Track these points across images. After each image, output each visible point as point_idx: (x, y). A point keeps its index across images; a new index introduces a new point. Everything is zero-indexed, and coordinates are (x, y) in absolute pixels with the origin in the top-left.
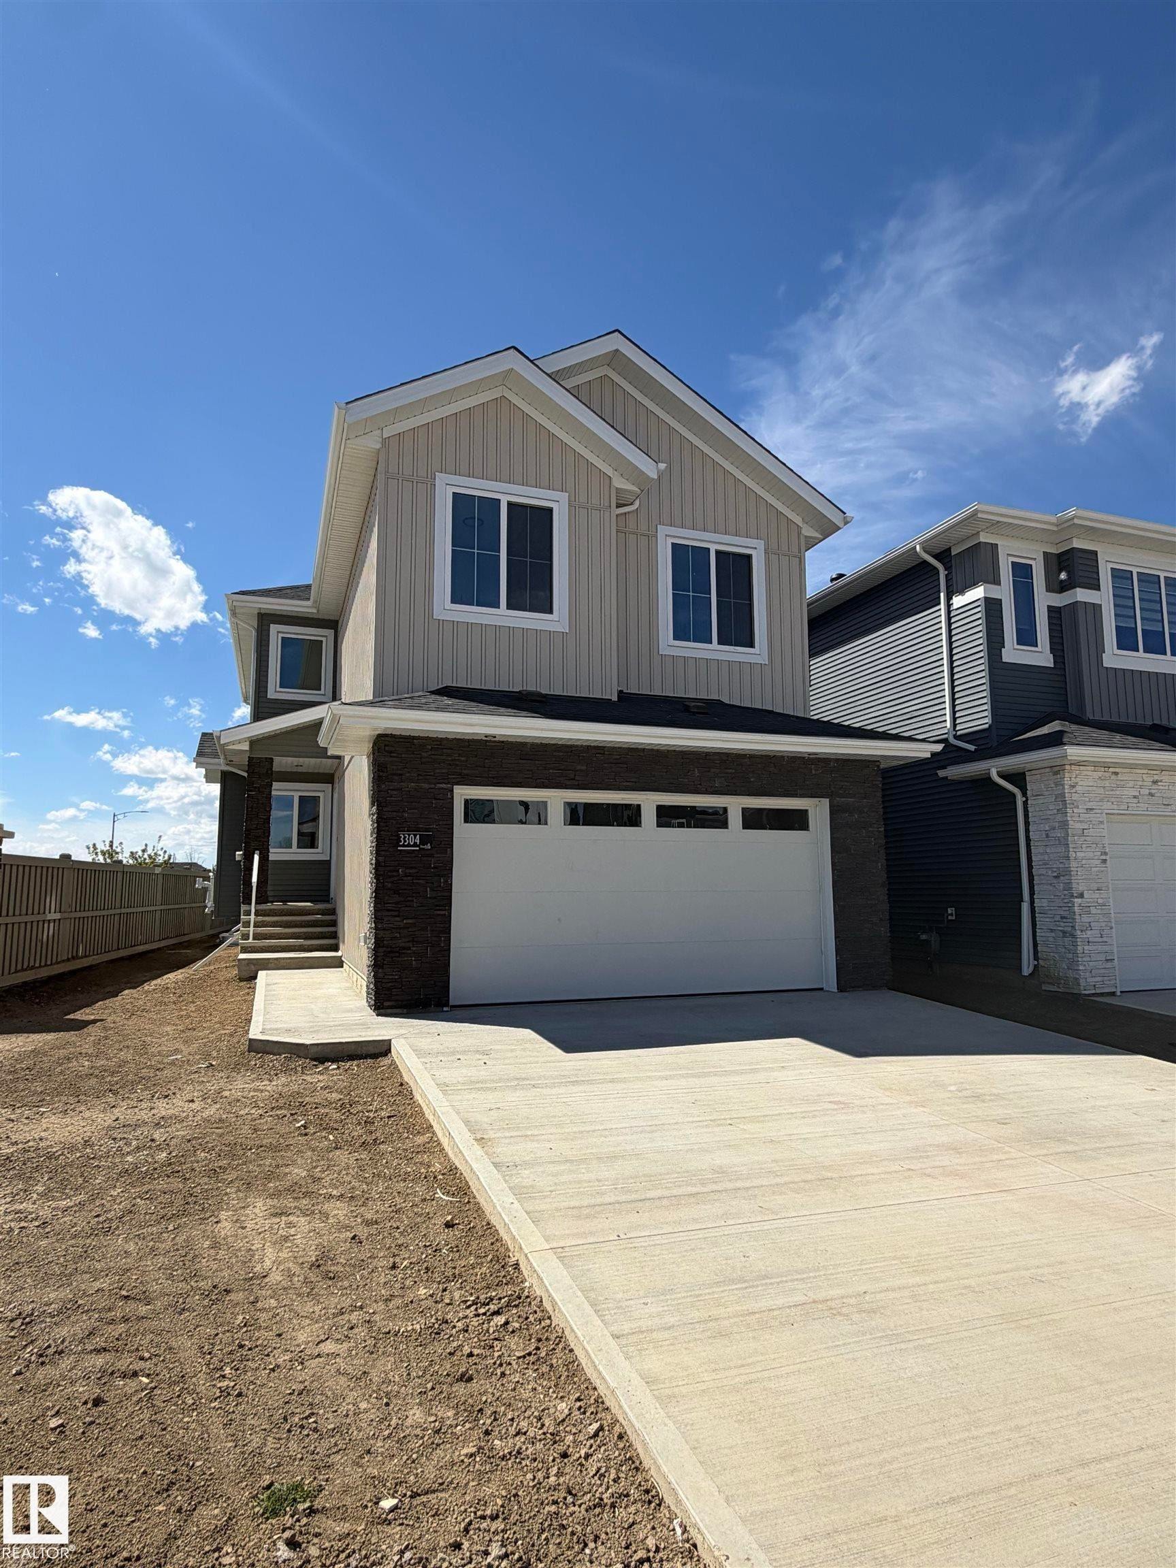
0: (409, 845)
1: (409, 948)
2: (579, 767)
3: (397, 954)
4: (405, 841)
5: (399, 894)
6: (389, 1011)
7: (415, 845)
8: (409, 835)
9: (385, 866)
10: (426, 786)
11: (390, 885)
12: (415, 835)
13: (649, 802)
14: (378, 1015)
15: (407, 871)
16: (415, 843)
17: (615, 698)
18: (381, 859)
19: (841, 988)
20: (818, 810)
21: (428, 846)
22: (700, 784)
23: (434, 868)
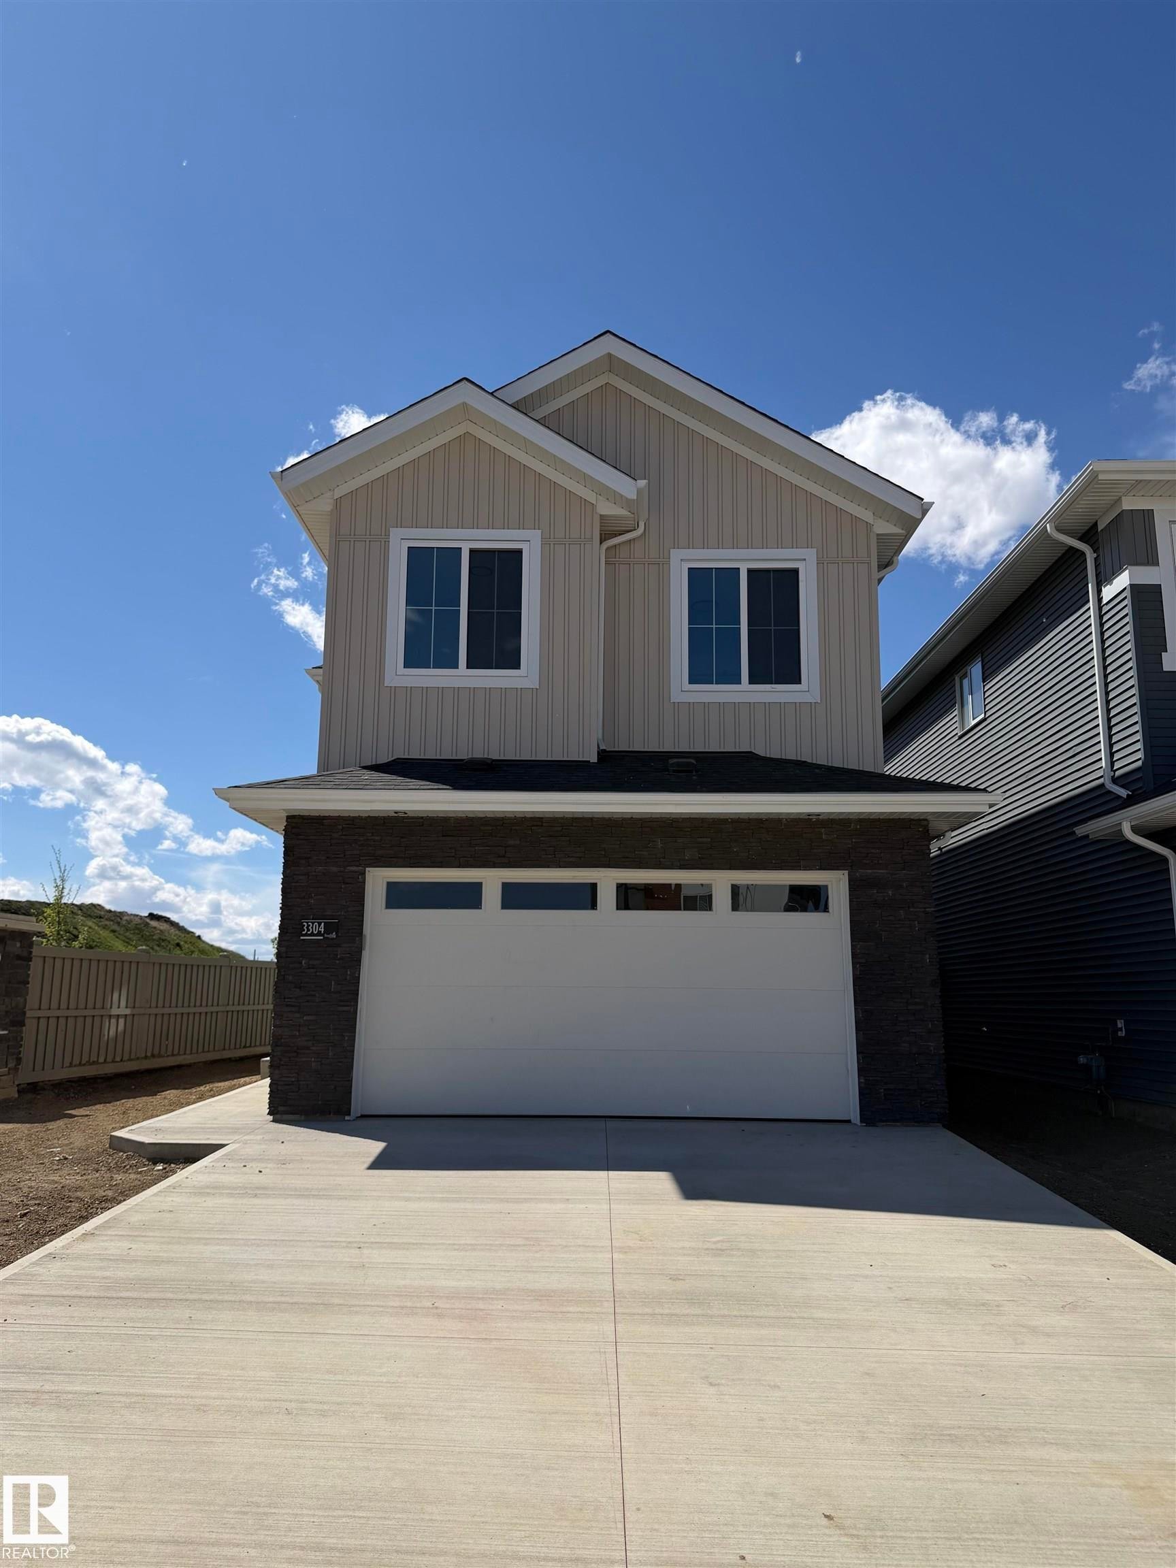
0: (310, 935)
1: (308, 1048)
2: (511, 842)
3: (295, 1054)
4: (308, 930)
5: (300, 988)
6: (286, 1117)
7: (319, 934)
8: (313, 923)
9: (287, 957)
10: (335, 869)
11: (291, 978)
12: (320, 924)
13: (607, 880)
14: (274, 1121)
15: (311, 962)
16: (320, 932)
17: (594, 759)
18: (283, 949)
19: (863, 1119)
20: (836, 883)
21: (334, 935)
22: (664, 858)
23: (341, 959)
